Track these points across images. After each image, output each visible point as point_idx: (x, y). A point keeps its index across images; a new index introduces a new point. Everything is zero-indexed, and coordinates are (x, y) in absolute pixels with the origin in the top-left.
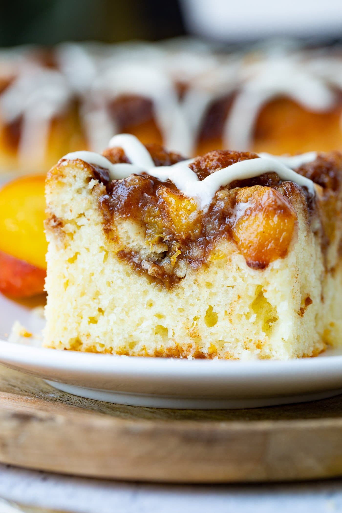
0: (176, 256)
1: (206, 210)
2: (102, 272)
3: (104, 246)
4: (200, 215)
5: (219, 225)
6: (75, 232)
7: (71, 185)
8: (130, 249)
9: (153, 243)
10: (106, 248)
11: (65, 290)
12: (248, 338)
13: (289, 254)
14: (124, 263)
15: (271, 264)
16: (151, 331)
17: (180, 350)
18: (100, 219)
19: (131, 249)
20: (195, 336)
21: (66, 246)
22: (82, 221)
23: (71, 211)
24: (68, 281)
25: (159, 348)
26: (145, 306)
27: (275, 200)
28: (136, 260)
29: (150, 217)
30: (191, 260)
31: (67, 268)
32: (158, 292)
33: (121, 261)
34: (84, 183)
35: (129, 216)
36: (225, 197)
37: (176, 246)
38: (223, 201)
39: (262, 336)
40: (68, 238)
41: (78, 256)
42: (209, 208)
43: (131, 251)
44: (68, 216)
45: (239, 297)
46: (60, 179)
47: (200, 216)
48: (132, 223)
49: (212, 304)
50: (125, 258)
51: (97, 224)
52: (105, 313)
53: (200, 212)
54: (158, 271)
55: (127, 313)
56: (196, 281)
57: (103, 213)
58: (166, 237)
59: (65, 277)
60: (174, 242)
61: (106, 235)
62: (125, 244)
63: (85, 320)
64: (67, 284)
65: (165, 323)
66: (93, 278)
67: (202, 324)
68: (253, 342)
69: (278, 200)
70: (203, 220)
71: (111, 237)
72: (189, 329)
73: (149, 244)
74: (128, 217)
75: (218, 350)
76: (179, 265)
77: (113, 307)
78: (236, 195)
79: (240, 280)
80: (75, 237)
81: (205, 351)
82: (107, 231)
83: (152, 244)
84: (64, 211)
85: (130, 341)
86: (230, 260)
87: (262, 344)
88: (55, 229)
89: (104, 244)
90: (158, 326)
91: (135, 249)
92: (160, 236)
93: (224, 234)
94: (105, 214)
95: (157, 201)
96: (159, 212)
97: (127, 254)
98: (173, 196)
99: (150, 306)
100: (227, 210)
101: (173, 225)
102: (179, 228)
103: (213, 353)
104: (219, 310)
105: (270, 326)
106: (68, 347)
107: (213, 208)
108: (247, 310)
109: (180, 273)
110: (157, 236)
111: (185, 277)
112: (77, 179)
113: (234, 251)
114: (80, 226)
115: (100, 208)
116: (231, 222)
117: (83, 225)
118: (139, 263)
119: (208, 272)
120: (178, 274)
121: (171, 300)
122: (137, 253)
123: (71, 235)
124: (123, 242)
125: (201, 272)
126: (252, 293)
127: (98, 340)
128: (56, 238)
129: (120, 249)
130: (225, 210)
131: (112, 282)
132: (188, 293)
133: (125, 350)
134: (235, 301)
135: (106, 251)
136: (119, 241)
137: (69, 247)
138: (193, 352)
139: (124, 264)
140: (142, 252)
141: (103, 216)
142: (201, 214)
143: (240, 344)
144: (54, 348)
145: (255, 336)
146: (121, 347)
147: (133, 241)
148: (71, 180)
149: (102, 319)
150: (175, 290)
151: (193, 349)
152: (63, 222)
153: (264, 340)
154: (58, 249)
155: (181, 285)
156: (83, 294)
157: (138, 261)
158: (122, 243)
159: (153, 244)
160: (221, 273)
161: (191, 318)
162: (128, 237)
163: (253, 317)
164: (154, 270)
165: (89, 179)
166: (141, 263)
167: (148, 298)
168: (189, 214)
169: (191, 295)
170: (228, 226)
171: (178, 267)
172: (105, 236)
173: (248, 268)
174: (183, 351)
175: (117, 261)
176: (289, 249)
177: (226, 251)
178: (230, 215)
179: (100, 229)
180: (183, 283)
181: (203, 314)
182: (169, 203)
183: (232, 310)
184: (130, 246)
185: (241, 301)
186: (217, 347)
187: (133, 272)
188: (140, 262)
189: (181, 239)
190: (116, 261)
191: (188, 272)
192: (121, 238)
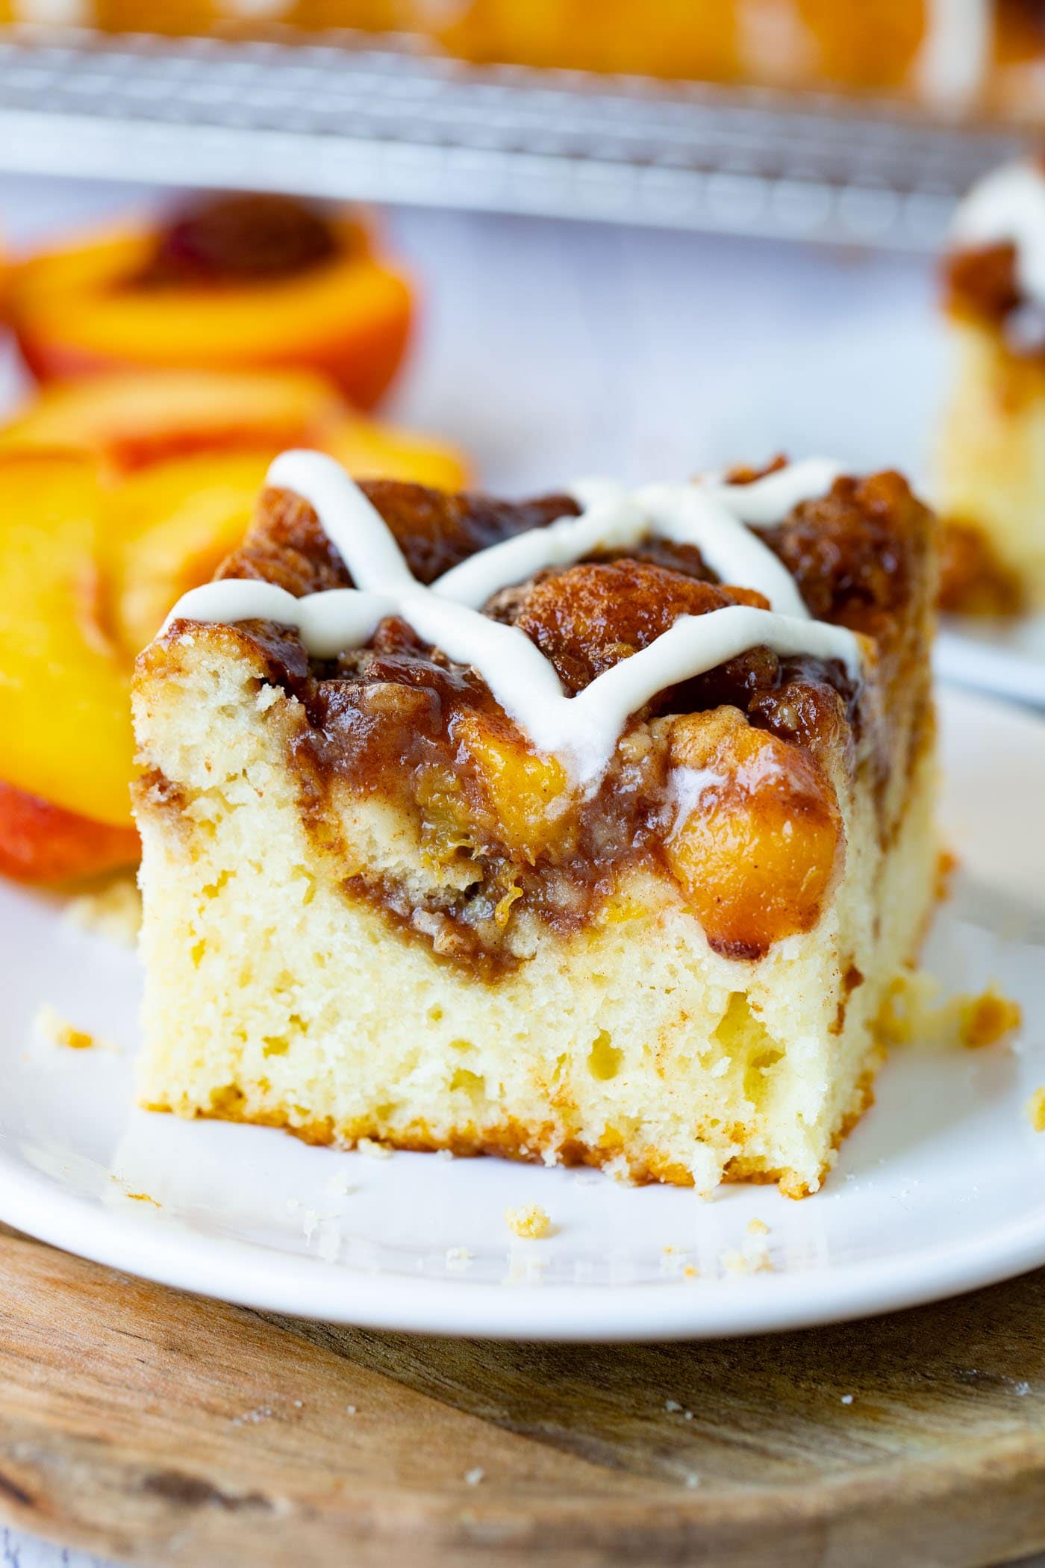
0: (510, 904)
1: (592, 793)
2: (302, 927)
3: (306, 863)
4: (576, 803)
5: (629, 833)
6: (219, 818)
7: (204, 694)
8: (380, 873)
9: (444, 862)
10: (310, 868)
11: (197, 967)
12: (709, 1115)
13: (823, 916)
14: (362, 910)
15: (774, 947)
16: (441, 1085)
17: (521, 1134)
18: (294, 791)
19: (380, 876)
20: (564, 1105)
21: (194, 853)
22: (241, 792)
23: (209, 768)
24: (202, 943)
25: (463, 1127)
26: (424, 1021)
27: (785, 777)
28: (397, 906)
29: (433, 792)
30: (549, 914)
31: (202, 909)
32: (459, 990)
33: (354, 904)
34: (242, 692)
35: (374, 790)
36: (644, 757)
37: (506, 874)
38: (638, 768)
39: (745, 1112)
40: (200, 834)
41: (231, 880)
42: (600, 787)
43: (382, 879)
44: (198, 779)
45: (684, 1017)
46: (173, 678)
47: (576, 806)
48: (384, 809)
49: (609, 1028)
50: (365, 896)
51: (281, 804)
52: (311, 1030)
53: (577, 795)
54: (461, 944)
55: (372, 1035)
56: (565, 970)
57: (300, 779)
58: (479, 850)
59: (193, 933)
60: (501, 861)
61: (311, 835)
62: (363, 859)
63: (255, 1047)
64: (198, 952)
65: (479, 1066)
66: (274, 939)
67: (581, 1077)
68: (721, 1126)
69: (792, 779)
70: (584, 816)
71: (322, 838)
72: (545, 1085)
73: (432, 865)
74: (371, 793)
75: (625, 1141)
76: (516, 927)
77: (333, 1017)
78: (670, 744)
79: (686, 976)
80: (220, 832)
81: (590, 1138)
82: (311, 824)
83: (440, 863)
84: (186, 761)
85: (383, 1103)
86: (660, 924)
87: (745, 1132)
88: (164, 809)
89: (306, 859)
90: (459, 1071)
91: (391, 875)
92: (462, 844)
93: (643, 858)
94: (305, 781)
95: (453, 754)
96: (458, 783)
97: (371, 888)
98: (499, 745)
99: (436, 1019)
100: (652, 794)
101: (500, 825)
102: (518, 835)
103: (614, 1147)
104: (629, 1043)
105: (763, 1077)
106: (207, 1106)
107: (611, 787)
108: (706, 1046)
109: (520, 946)
110: (452, 845)
111: (533, 957)
112: (224, 682)
113: (670, 903)
114: (235, 806)
115: (290, 761)
116: (662, 823)
117: (244, 805)
118: (404, 913)
119: (598, 949)
120: (515, 950)
121: (496, 1011)
122: (398, 884)
123: (211, 826)
124: (359, 855)
125: (580, 947)
126: (719, 1005)
127: (292, 1099)
128: (167, 833)
129: (352, 874)
130: (645, 795)
131: (330, 955)
132: (542, 997)
133: (367, 1124)
134: (673, 1025)
135: (310, 876)
136: (346, 852)
137: (204, 858)
138: (557, 1140)
139: (362, 914)
140: (412, 883)
141: (302, 784)
142: (579, 802)
143: (685, 1129)
144: (167, 1110)
145: (728, 1112)
146: (358, 1120)
147: (386, 855)
148: (208, 683)
149: (301, 1046)
150: (508, 989)
151: (558, 1137)
152: (188, 795)
153: (752, 1124)
154: (170, 857)
155: (523, 977)
156: (245, 979)
157: (403, 908)
158: (356, 860)
159: (442, 864)
160: (633, 954)
161: (552, 1057)
162: (372, 843)
163: (722, 1065)
164: (452, 943)
165: (257, 684)
166: (411, 914)
167: (431, 1001)
168: (547, 801)
169: (551, 1003)
170: (652, 836)
171: (516, 932)
172: (307, 838)
173: (714, 954)
174: (528, 1135)
175: (344, 904)
176: (824, 904)
177: (649, 902)
178: (657, 806)
179: (290, 819)
180: (529, 972)
181: (583, 1049)
182: (488, 767)
183: (664, 1046)
184: (380, 865)
185: (689, 1025)
186: (623, 1132)
187: (389, 933)
188: (407, 911)
189: (522, 861)
190: (340, 903)
191: (543, 945)
192: (353, 845)
